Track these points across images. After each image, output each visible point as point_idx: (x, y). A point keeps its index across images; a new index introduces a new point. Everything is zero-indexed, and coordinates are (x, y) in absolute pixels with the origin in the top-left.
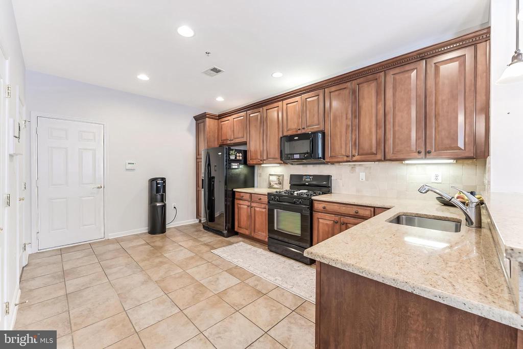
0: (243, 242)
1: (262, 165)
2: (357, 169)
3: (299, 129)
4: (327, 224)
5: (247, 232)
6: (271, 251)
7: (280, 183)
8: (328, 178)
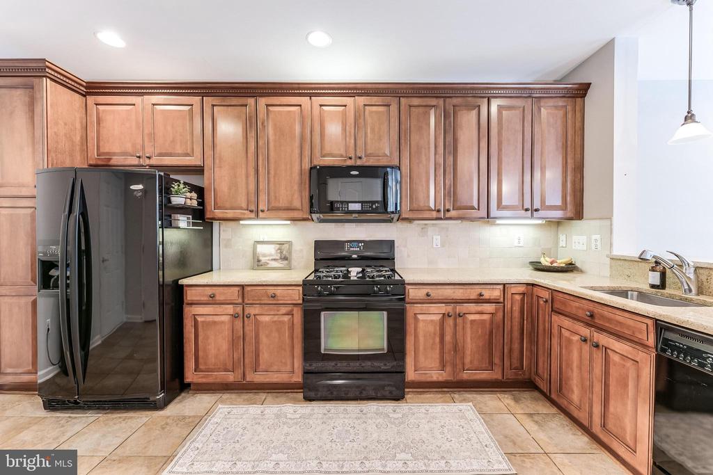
0: (223, 402)
1: (241, 222)
2: (430, 231)
3: (350, 158)
4: (432, 321)
5: (231, 377)
6: (311, 400)
7: (285, 259)
8: (391, 244)
